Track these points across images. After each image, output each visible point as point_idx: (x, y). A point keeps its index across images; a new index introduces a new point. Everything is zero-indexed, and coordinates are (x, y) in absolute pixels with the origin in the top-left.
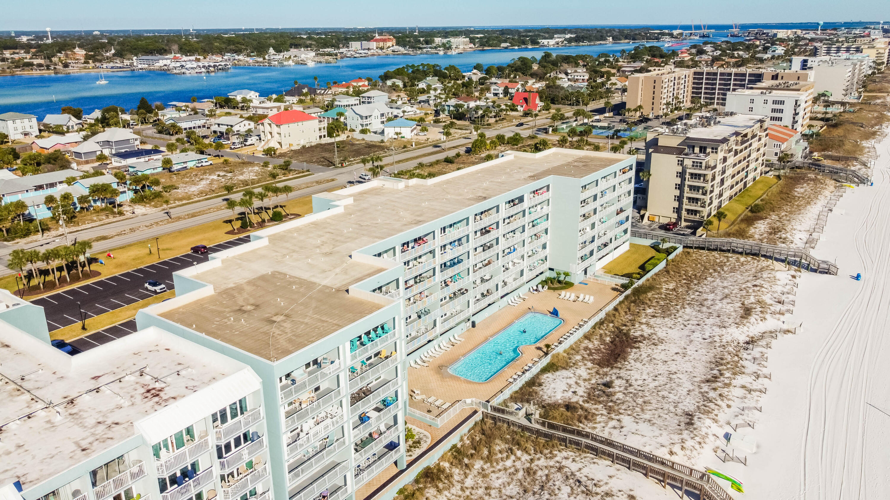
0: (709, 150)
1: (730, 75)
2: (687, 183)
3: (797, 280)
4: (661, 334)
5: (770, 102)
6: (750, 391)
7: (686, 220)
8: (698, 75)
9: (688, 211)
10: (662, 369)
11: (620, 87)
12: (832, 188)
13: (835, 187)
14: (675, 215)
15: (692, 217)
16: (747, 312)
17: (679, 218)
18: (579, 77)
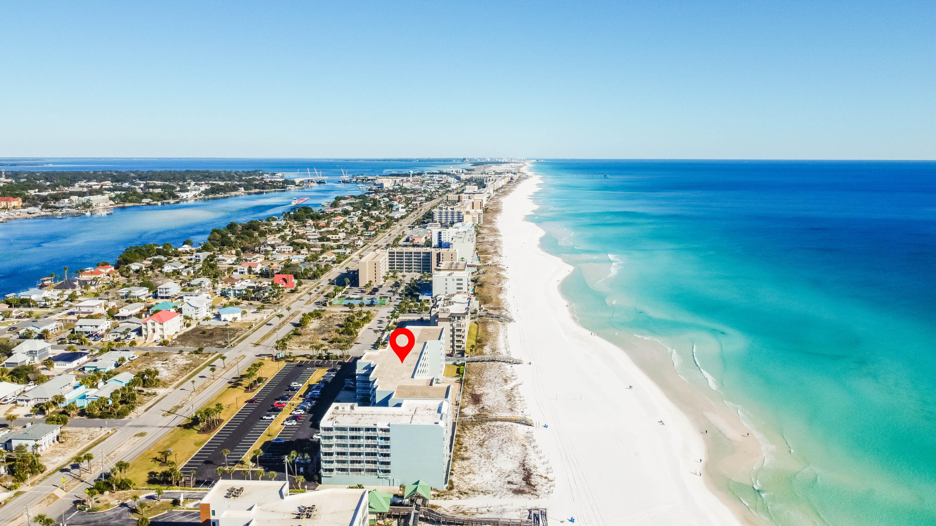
0: (461, 318)
1: (411, 253)
2: (455, 334)
3: (513, 367)
4: (486, 391)
5: (455, 280)
6: (521, 401)
7: (457, 351)
8: (391, 254)
9: (457, 346)
10: (495, 400)
11: (330, 260)
12: (501, 326)
13: (502, 325)
14: (452, 349)
15: (459, 349)
16: (506, 381)
17: (454, 350)
18: (285, 250)
